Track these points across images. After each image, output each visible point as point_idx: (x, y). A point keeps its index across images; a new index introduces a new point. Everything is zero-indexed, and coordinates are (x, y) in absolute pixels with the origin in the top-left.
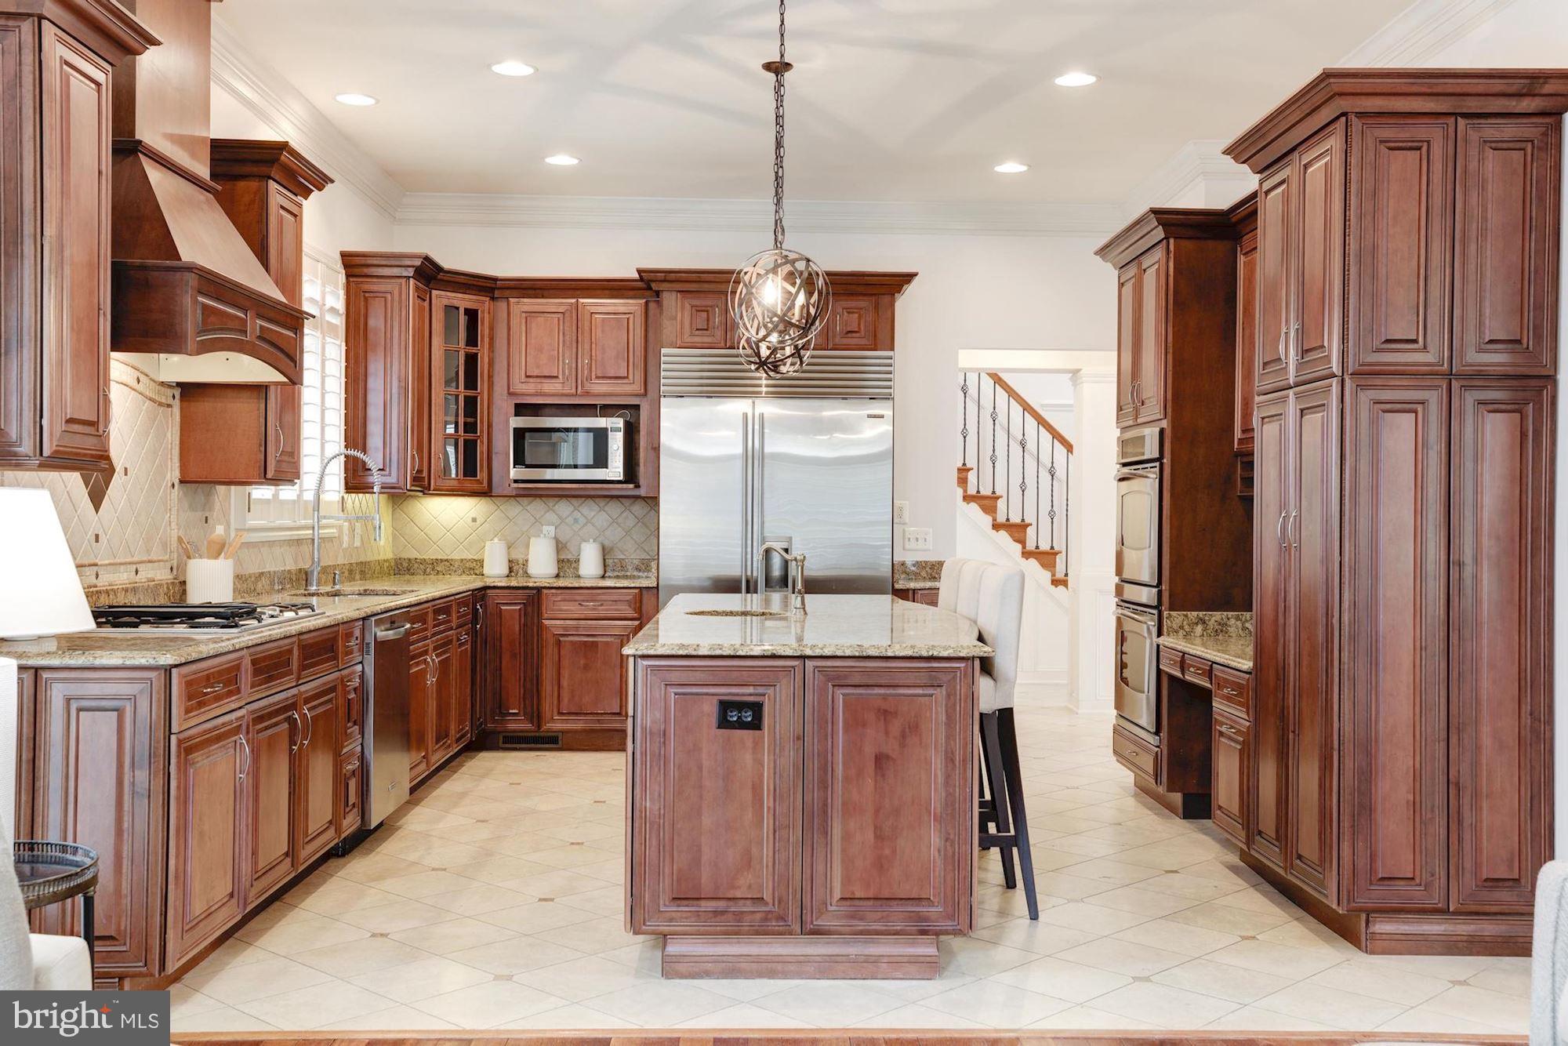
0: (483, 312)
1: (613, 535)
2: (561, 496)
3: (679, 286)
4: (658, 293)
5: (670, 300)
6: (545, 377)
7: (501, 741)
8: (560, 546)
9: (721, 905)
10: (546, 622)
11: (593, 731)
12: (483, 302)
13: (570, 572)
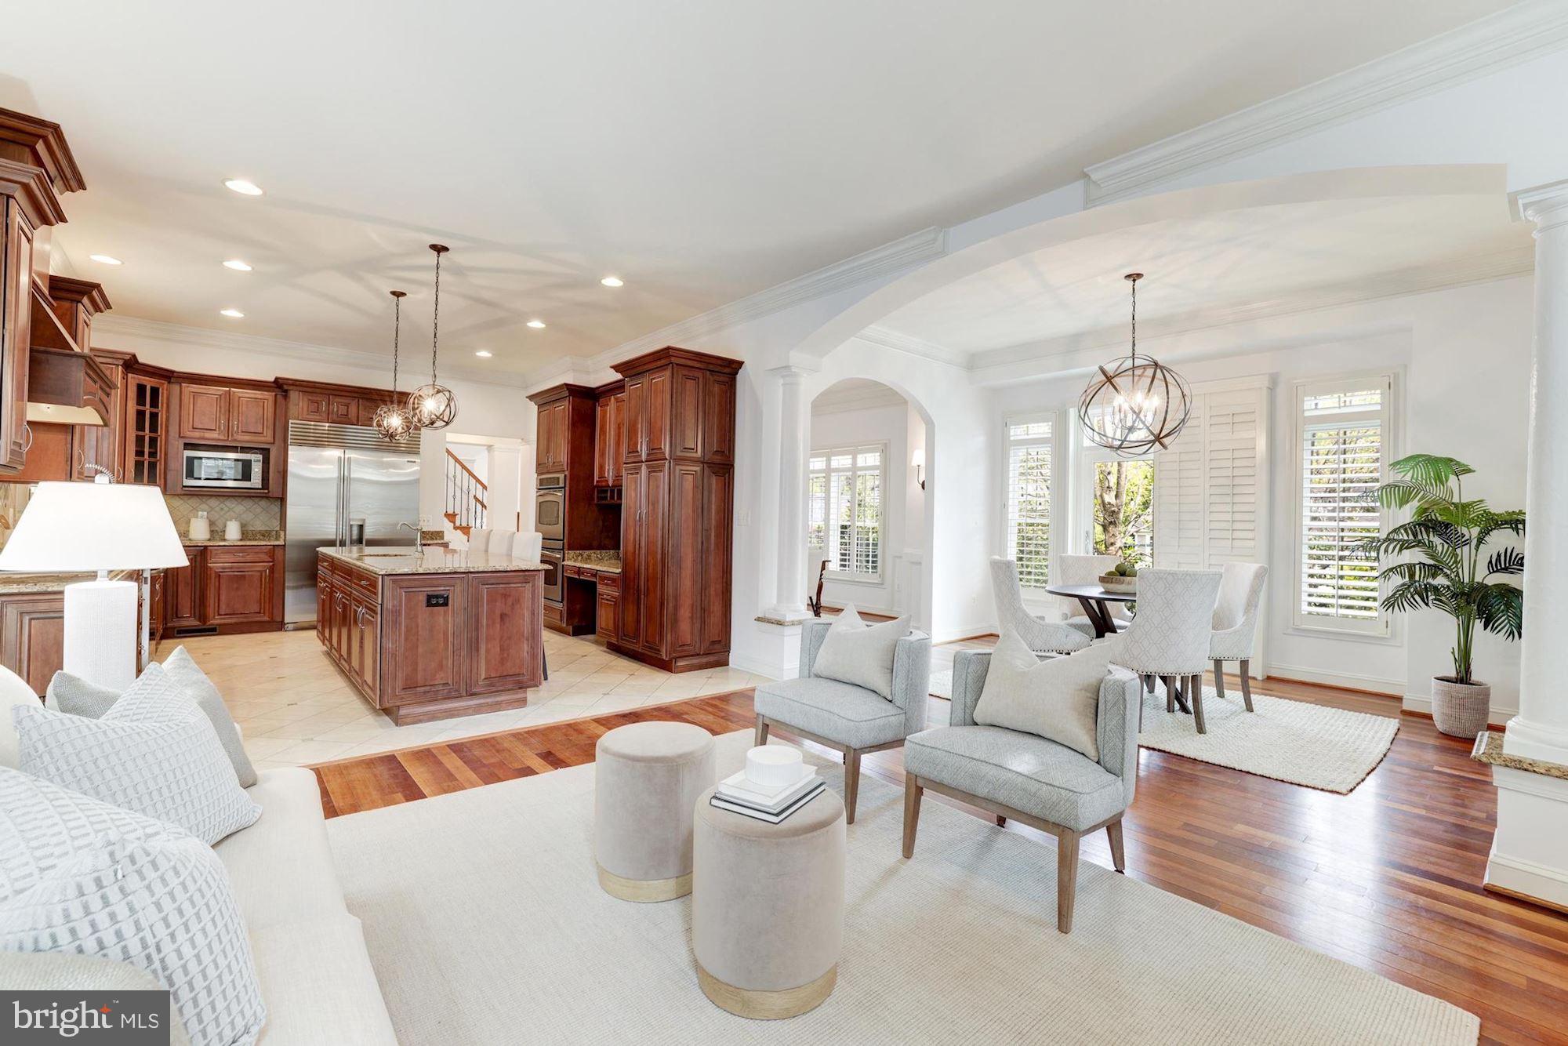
0: (163, 389)
1: (248, 517)
2: (211, 496)
3: (301, 389)
4: (286, 391)
5: (294, 395)
6: (207, 429)
7: (176, 632)
8: (212, 523)
9: (428, 688)
10: (209, 565)
11: (242, 623)
12: (163, 384)
13: (217, 537)
